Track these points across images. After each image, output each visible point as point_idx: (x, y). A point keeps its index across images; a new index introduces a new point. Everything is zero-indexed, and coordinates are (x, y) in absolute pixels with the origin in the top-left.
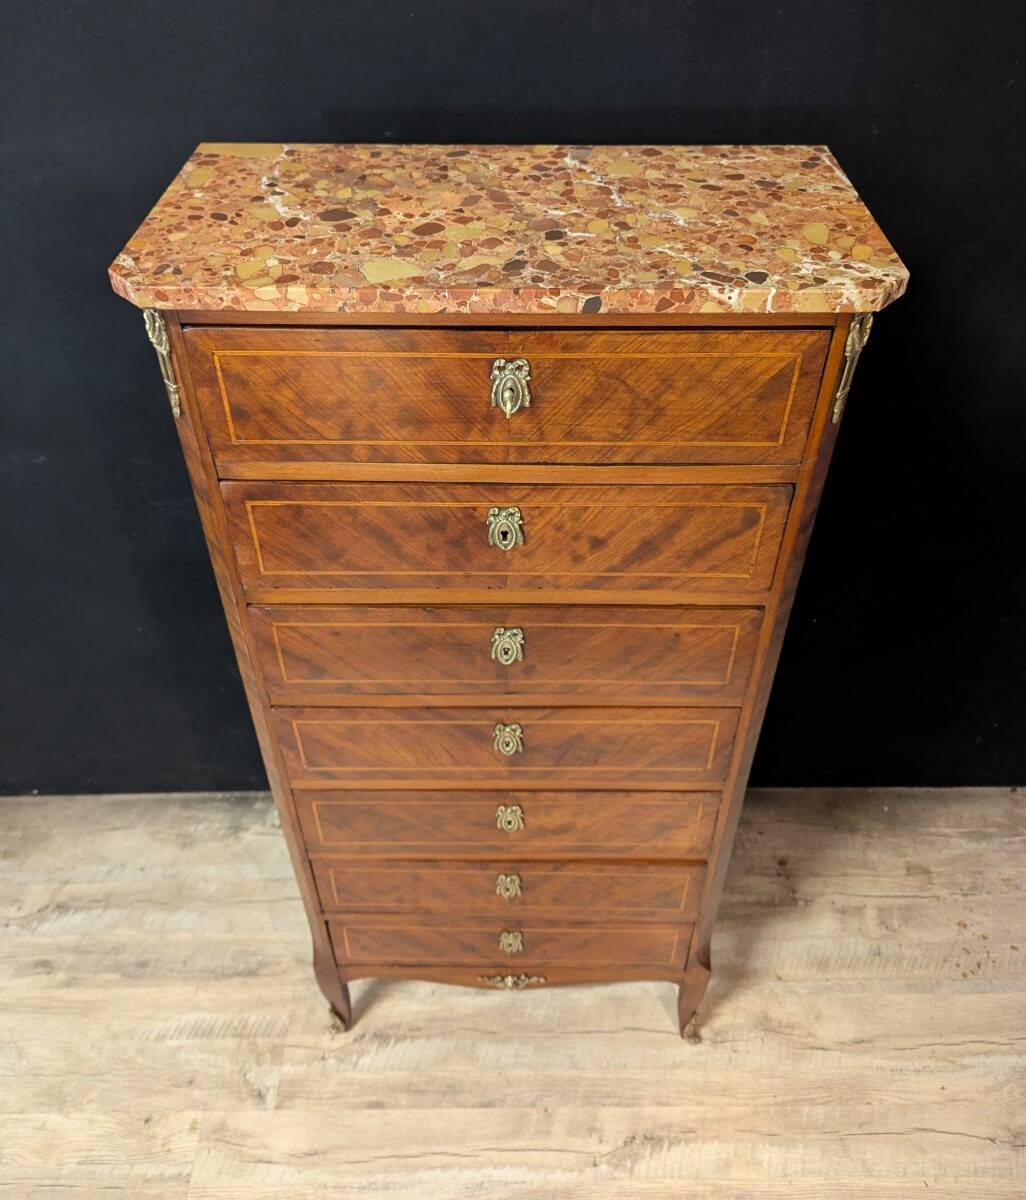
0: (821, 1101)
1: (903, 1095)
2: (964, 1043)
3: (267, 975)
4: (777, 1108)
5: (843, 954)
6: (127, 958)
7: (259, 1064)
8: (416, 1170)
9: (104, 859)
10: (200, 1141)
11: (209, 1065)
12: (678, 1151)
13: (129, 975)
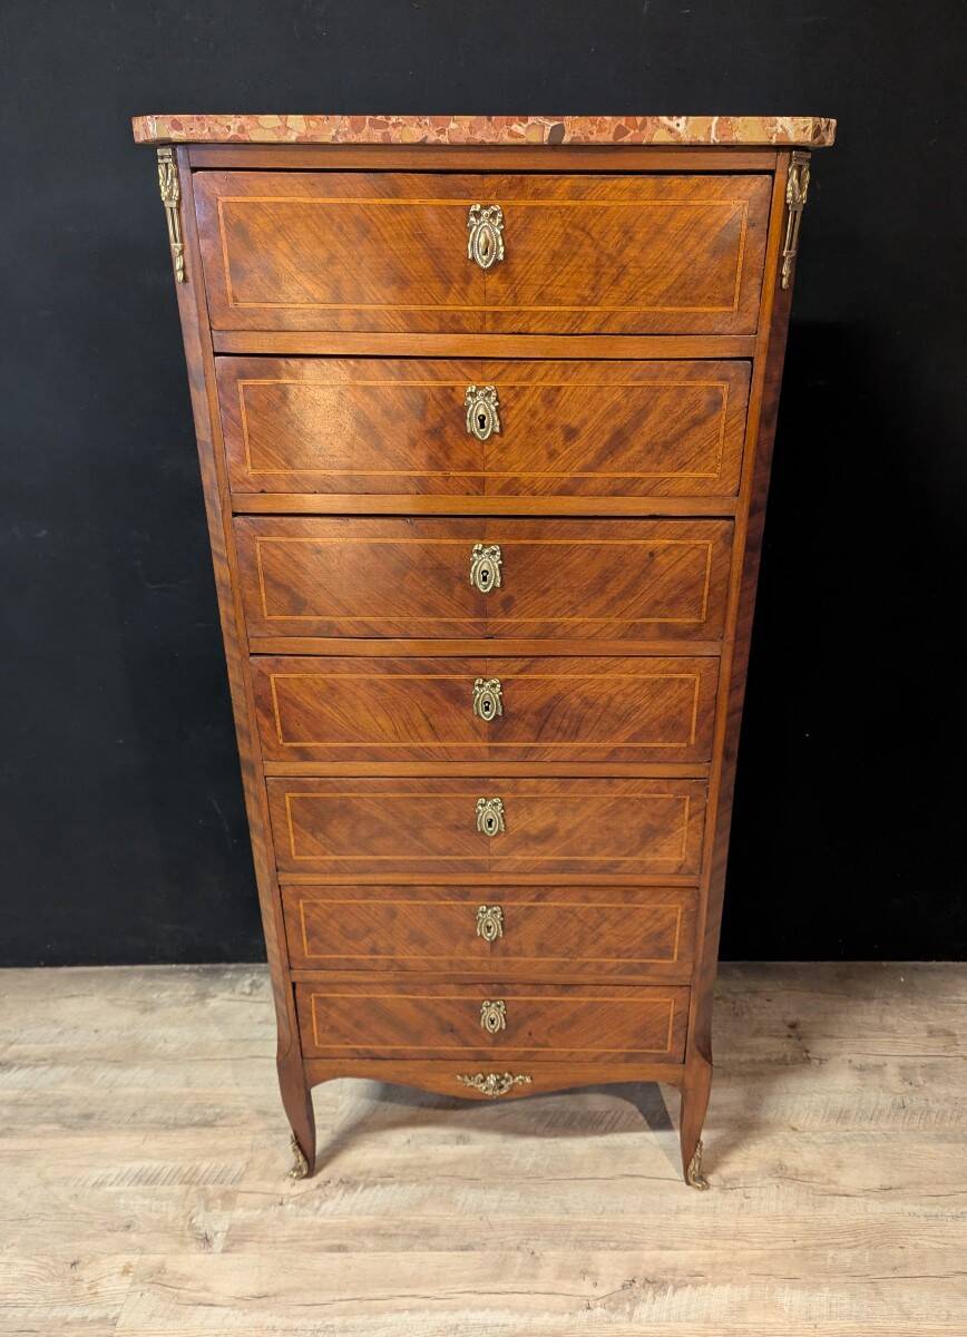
0: (848, 1245)
1: (942, 1240)
3: (224, 1126)
4: (799, 1251)
5: (863, 1107)
6: (69, 1110)
7: (207, 1209)
8: (380, 1312)
9: (55, 1022)
10: (133, 1284)
11: (151, 1210)
12: (685, 1296)
13: (70, 1127)
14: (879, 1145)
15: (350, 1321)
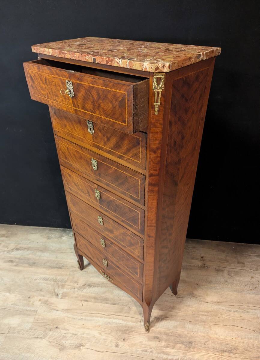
0: (205, 315)
2: (249, 306)
3: (63, 269)
4: (193, 315)
5: (216, 281)
6: (31, 261)
7: (58, 288)
8: (93, 317)
9: (29, 240)
10: (41, 303)
11: (46, 287)
12: (163, 322)
13: (30, 265)
14: (218, 291)
15: (86, 318)
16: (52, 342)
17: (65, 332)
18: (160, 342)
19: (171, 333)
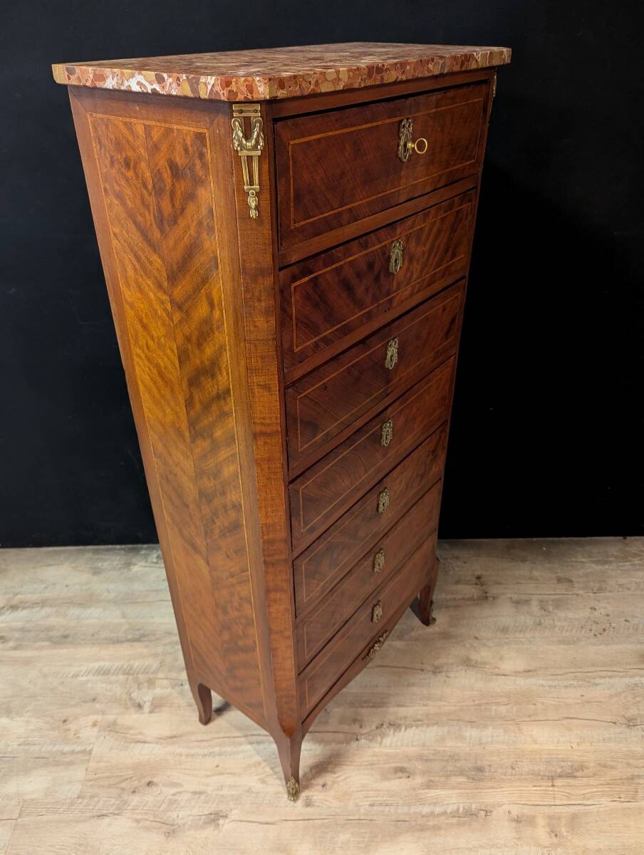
0: (504, 703)
1: (557, 700)
2: (595, 671)
3: (147, 641)
4: (476, 707)
5: (517, 625)
6: (55, 633)
7: (139, 689)
8: (240, 744)
9: (42, 581)
10: (99, 731)
11: (106, 690)
12: (411, 731)
13: (56, 643)
14: (525, 646)
15: (223, 750)
16: (142, 819)
17: (174, 790)
18: (411, 779)
19: (434, 754)
